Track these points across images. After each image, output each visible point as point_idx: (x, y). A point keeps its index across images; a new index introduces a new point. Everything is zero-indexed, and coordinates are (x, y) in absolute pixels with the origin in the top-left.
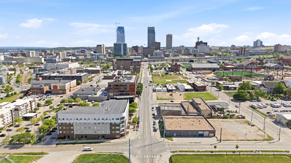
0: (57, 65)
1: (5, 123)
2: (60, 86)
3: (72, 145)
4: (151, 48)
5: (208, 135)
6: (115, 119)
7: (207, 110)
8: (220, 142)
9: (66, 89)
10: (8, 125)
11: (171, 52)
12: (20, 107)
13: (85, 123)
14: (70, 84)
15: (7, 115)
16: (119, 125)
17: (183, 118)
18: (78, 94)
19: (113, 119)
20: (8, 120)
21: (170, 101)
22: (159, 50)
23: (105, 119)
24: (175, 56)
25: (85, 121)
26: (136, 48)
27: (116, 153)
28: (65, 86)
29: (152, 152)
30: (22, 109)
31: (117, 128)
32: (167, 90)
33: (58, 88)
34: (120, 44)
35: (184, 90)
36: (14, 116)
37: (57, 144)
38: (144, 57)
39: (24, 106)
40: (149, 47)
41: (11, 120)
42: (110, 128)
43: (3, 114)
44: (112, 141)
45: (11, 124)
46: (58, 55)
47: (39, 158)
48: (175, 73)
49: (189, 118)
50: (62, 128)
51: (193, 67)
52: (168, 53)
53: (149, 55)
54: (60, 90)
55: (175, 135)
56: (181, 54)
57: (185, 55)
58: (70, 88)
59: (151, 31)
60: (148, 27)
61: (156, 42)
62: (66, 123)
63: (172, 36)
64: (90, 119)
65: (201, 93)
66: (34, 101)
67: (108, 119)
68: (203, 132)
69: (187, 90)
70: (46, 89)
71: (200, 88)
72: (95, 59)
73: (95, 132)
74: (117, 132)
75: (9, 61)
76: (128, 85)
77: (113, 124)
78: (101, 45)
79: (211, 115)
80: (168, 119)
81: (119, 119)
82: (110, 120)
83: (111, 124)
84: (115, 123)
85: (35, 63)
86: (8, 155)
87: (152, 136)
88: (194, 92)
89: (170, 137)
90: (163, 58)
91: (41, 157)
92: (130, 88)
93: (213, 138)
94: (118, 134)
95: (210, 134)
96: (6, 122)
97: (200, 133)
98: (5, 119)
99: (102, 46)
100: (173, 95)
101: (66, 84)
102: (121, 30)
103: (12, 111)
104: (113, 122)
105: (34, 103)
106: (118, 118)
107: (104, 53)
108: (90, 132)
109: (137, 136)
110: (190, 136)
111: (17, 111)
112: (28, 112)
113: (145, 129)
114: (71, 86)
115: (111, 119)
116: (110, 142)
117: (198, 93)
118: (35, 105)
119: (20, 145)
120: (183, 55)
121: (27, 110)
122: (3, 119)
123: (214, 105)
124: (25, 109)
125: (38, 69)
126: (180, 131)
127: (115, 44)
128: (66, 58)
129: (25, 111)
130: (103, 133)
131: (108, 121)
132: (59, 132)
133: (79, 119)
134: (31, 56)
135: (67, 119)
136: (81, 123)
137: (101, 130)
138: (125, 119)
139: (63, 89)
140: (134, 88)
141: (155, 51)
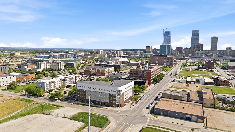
0: (111, 59)
1: (55, 87)
2: (101, 70)
3: (82, 105)
4: (193, 49)
5: (196, 121)
6: (113, 91)
7: (209, 99)
8: (206, 129)
9: (105, 72)
10: (58, 89)
11: (215, 53)
12: (67, 78)
13: (93, 92)
14: (109, 70)
15: (58, 82)
16: (115, 97)
17: (179, 102)
18: (109, 76)
19: (111, 91)
20: (58, 86)
21: (182, 90)
22: (200, 51)
23: (106, 90)
24: (218, 57)
25: (93, 90)
26: (179, 49)
27: (105, 116)
28: (104, 71)
29: (132, 121)
30: (68, 80)
31: (114, 98)
32: (185, 81)
33: (100, 72)
34: (165, 46)
35: (204, 83)
36: (62, 84)
37: (74, 103)
38: (186, 56)
39: (69, 78)
41: (60, 86)
42: (109, 98)
43: (55, 81)
44: (109, 108)
45: (60, 88)
46: (117, 54)
47: (58, 108)
48: (207, 69)
49: (186, 103)
50: (79, 93)
51: (229, 65)
53: (190, 55)
54: (101, 73)
55: (162, 113)
56: (226, 55)
57: (231, 56)
58: (109, 72)
59: (195, 35)
60: (192, 31)
61: (199, 44)
62: (81, 90)
63: (217, 39)
64: (97, 89)
65: (222, 88)
66: (79, 77)
67: (108, 90)
68: (190, 116)
69: (206, 83)
70: (93, 72)
71: (223, 82)
72: (142, 57)
73: (99, 99)
74: (114, 102)
75: (87, 56)
76: (145, 72)
77: (111, 95)
79: (215, 105)
80: (165, 101)
83: (110, 94)
84: (113, 94)
85: (101, 58)
86: (45, 104)
87: (142, 111)
88: (214, 86)
89: (157, 115)
90: (203, 57)
91: (59, 108)
92: (147, 75)
93: (201, 123)
94: (115, 104)
95: (198, 119)
96: (57, 87)
97: (187, 116)
98: (56, 84)
99: (150, 47)
100: (189, 86)
101: (105, 69)
102: (167, 34)
103: (62, 80)
104: (112, 93)
105: (78, 78)
107: (151, 53)
108: (96, 98)
109: (130, 108)
110: (176, 118)
111: (64, 81)
112: (72, 83)
113: (141, 105)
115: (110, 91)
116: (107, 108)
117: (218, 87)
118: (78, 80)
119: (55, 100)
120: (228, 56)
121: (72, 81)
122: (55, 84)
123: (226, 98)
124: (70, 81)
125: (98, 61)
126: (167, 111)
127: (161, 46)
128: (122, 55)
129: (70, 82)
130: (104, 101)
131: (108, 92)
132: (77, 96)
133: (90, 88)
134: (101, 54)
135: (83, 87)
136: (91, 91)
137: (103, 98)
138: (122, 93)
139: (103, 72)
140: (150, 75)
141: (196, 51)
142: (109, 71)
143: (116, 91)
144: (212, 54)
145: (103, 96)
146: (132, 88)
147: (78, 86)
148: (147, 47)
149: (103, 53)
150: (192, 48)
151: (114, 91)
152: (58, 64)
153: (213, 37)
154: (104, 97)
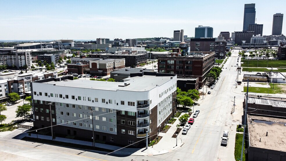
0: (119, 49)
2: (100, 64)
4: (248, 32)
6: (126, 103)
13: (74, 106)
14: (114, 63)
15: (1, 87)
16: (133, 119)
18: (116, 74)
19: (123, 103)
20: (1, 95)
22: (259, 35)
25: (73, 102)
28: (105, 65)
33: (98, 67)
34: (204, 29)
38: (236, 45)
40: (244, 32)
42: (117, 123)
50: (39, 111)
52: (274, 40)
53: (244, 42)
54: (100, 69)
58: (115, 68)
59: (250, 10)
60: (245, 5)
61: (256, 24)
63: (283, 16)
64: (82, 98)
67: (113, 102)
70: (85, 68)
74: (131, 132)
77: (123, 113)
78: (179, 31)
81: (134, 105)
82: (117, 104)
83: (119, 113)
84: (126, 112)
99: (181, 32)
103: (10, 83)
104: (124, 108)
106: (132, 101)
111: (16, 84)
114: (116, 66)
115: (120, 103)
128: (137, 45)
130: (104, 130)
131: (114, 107)
132: (35, 117)
133: (64, 96)
134: (101, 43)
135: (46, 94)
136: (68, 105)
137: (100, 122)
138: (151, 107)
139: (104, 68)
140: (201, 68)
141: (253, 35)
142: (114, 65)
143: (136, 104)
144: (275, 40)
145: (101, 118)
146: (173, 93)
147: (35, 93)
148: (175, 31)
149: (105, 43)
150: (246, 32)
151: (129, 103)
152: (19, 56)
153: (276, 15)
154: (104, 119)
